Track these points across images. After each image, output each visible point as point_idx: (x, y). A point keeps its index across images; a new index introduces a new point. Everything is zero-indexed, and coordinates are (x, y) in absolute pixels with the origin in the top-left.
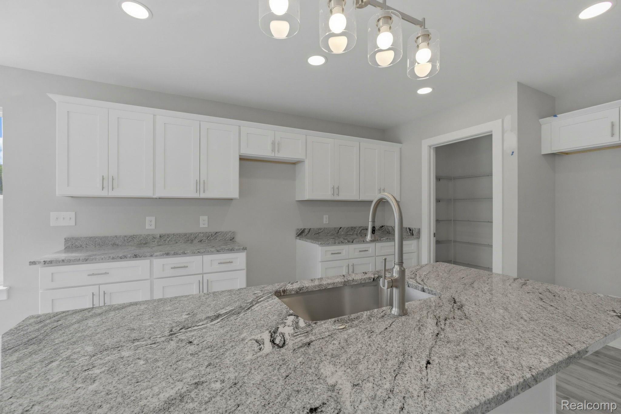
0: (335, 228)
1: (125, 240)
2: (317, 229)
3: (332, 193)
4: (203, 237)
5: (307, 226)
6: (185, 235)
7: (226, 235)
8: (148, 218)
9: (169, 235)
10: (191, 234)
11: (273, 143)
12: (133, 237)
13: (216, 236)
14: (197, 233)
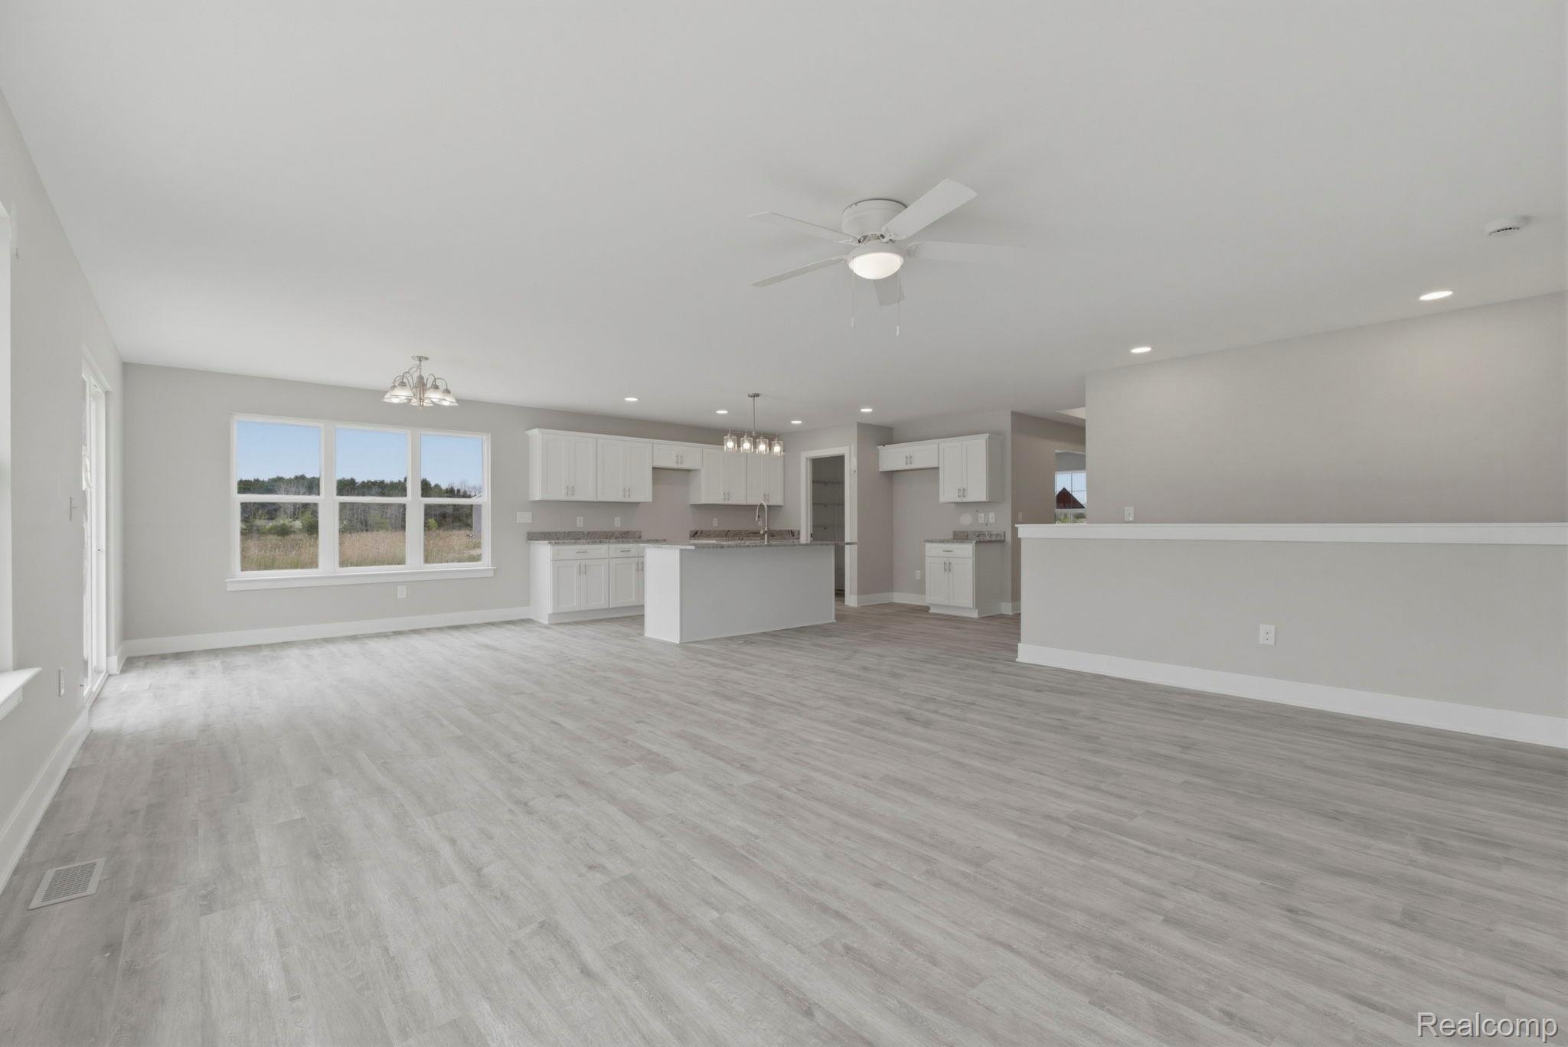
0: (724, 531)
1: (564, 535)
2: (708, 531)
3: (724, 498)
4: (618, 534)
5: (700, 528)
6: (605, 532)
7: (635, 534)
8: (578, 518)
9: (594, 533)
10: (609, 531)
11: (677, 457)
12: (569, 533)
13: (627, 534)
14: (613, 531)
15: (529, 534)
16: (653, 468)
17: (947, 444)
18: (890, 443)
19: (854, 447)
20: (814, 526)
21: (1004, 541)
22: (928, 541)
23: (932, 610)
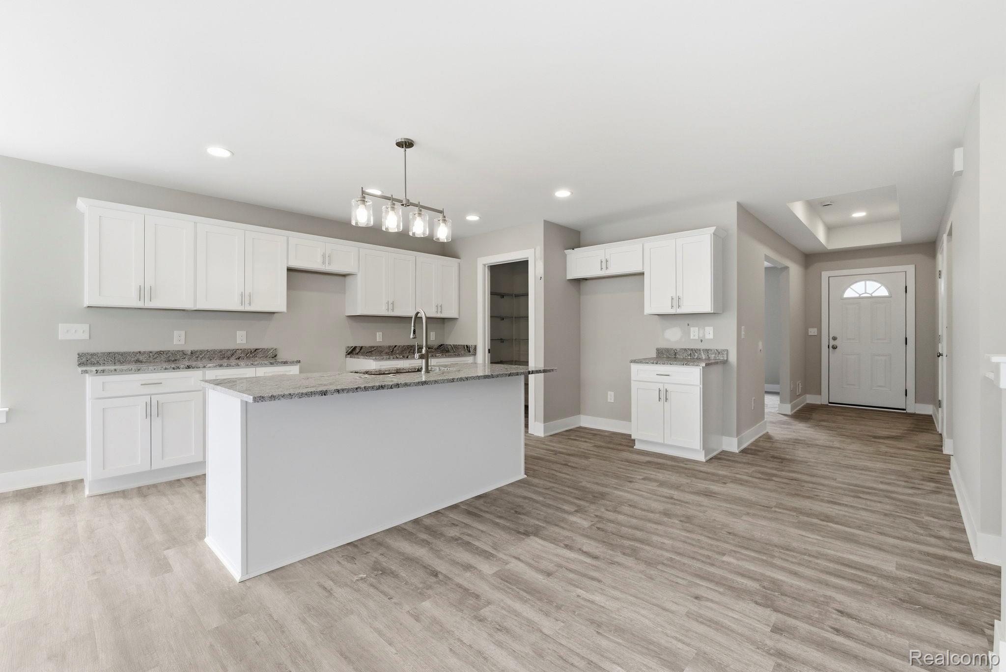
0: (389, 347)
1: (150, 357)
2: (369, 347)
3: (387, 308)
4: (241, 354)
5: (359, 344)
6: (221, 351)
7: (267, 352)
8: (176, 333)
9: (201, 352)
10: (228, 350)
11: (324, 256)
12: (160, 353)
13: (256, 353)
14: (234, 350)
15: (80, 356)
16: (289, 270)
17: (653, 244)
18: (579, 246)
19: (540, 249)
20: (492, 340)
21: (727, 360)
22: (634, 361)
23: (638, 446)
